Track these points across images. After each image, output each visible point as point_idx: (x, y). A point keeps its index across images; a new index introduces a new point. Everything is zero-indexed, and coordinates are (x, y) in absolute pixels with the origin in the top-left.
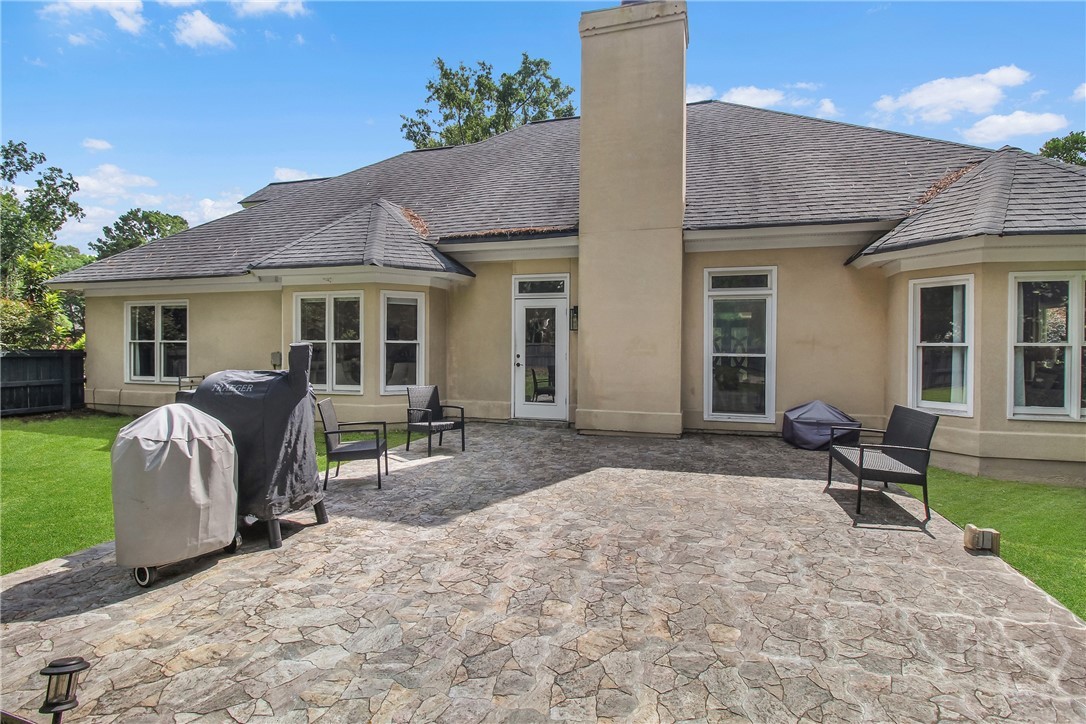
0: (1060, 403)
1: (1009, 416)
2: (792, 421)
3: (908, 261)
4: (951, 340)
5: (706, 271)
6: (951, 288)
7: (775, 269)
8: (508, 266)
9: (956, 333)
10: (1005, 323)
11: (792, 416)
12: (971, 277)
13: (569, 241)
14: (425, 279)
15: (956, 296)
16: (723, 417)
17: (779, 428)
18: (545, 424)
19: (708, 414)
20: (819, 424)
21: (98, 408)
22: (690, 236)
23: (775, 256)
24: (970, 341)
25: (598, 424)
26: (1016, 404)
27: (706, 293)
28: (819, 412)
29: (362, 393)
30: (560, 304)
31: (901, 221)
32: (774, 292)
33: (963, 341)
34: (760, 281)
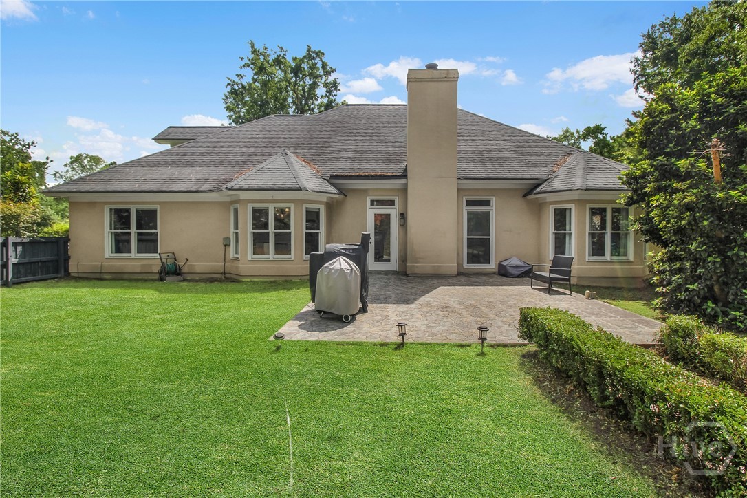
0: (604, 255)
1: (587, 260)
2: (505, 266)
3: (550, 198)
4: (565, 230)
5: (464, 198)
6: (566, 209)
7: (494, 198)
8: (365, 192)
9: (567, 227)
10: (585, 223)
11: (505, 263)
12: (574, 205)
13: (403, 181)
14: (324, 198)
15: (568, 212)
16: (472, 266)
17: (496, 270)
18: (387, 273)
19: (465, 265)
20: (517, 267)
21: (80, 275)
22: (461, 181)
23: (494, 192)
24: (573, 231)
25: (417, 271)
26: (589, 255)
27: (464, 208)
28: (515, 262)
29: (293, 259)
30: (393, 212)
31: (546, 180)
32: (494, 208)
33: (570, 230)
34: (487, 203)
